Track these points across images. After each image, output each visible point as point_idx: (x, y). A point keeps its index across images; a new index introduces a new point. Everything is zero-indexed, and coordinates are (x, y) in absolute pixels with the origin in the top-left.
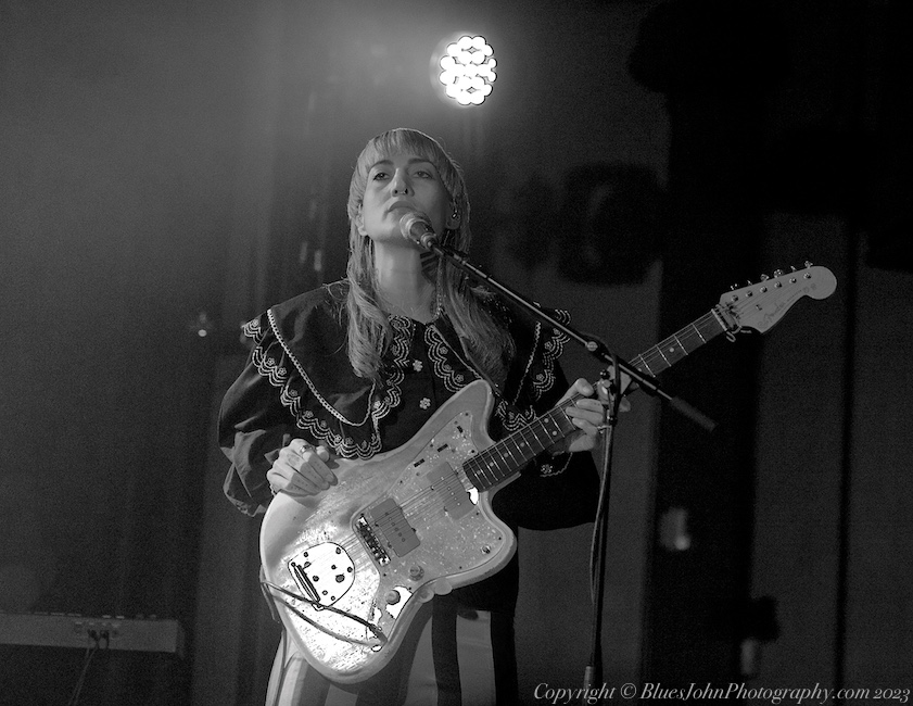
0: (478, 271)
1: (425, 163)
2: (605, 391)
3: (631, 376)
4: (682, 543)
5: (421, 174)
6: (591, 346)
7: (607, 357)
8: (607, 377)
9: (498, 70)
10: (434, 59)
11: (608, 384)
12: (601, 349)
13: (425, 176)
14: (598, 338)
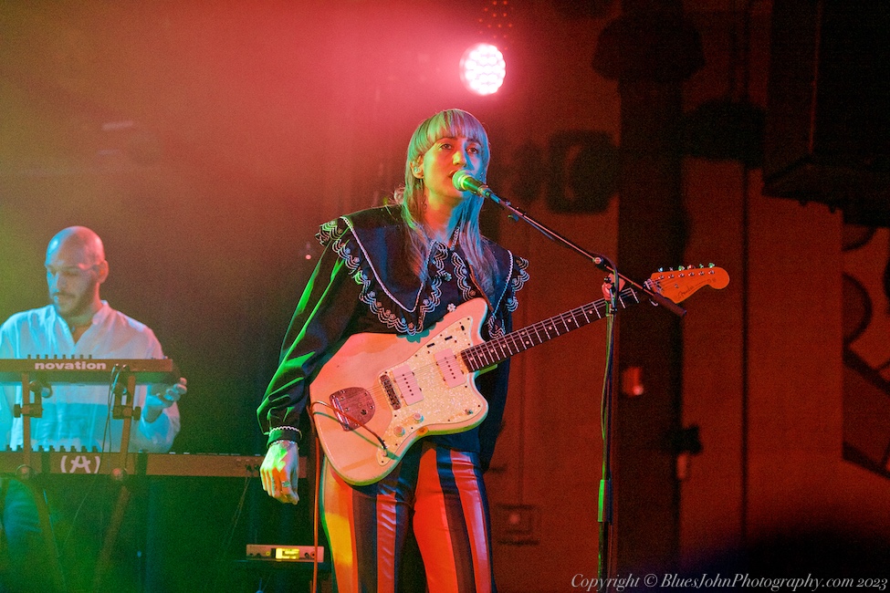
3: (625, 280)
4: (638, 391)
6: (597, 260)
7: (608, 268)
8: (608, 282)
9: (507, 69)
10: (462, 62)
11: (610, 286)
12: (605, 262)
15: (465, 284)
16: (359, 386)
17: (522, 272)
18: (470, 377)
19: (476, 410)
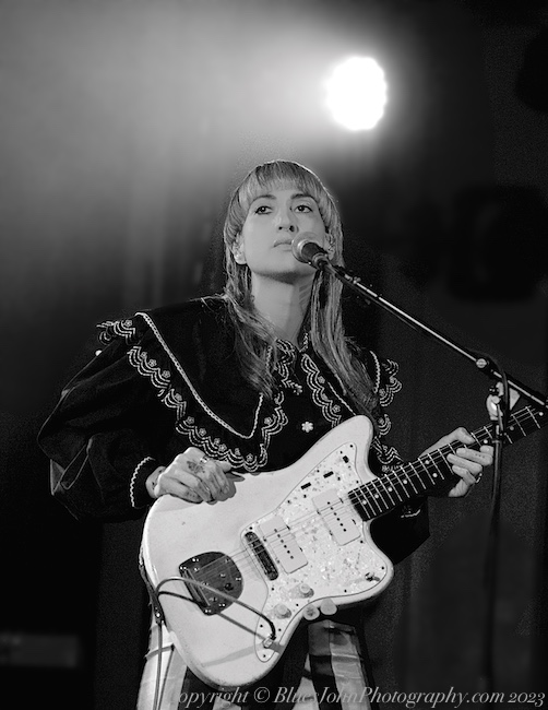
0: (369, 291)
1: (307, 198)
2: (494, 407)
3: (520, 392)
5: (301, 208)
6: (481, 363)
7: (496, 373)
8: (496, 394)
11: (497, 400)
12: (491, 366)
13: (306, 210)
14: (486, 355)
15: (324, 397)
16: (217, 551)
17: (392, 379)
18: (362, 528)
19: (380, 574)
